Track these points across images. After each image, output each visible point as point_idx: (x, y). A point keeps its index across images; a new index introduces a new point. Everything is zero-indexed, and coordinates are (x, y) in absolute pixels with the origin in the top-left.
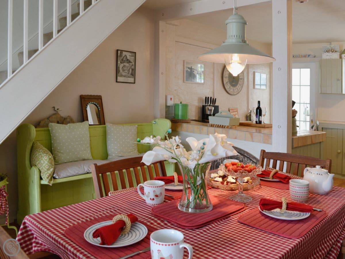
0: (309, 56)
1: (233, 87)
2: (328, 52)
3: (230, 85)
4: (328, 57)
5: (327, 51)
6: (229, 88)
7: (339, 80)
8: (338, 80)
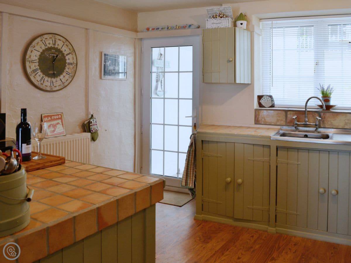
0: (190, 26)
1: (52, 78)
2: (214, 18)
3: (42, 75)
4: (215, 26)
5: (213, 16)
6: (41, 80)
7: (231, 61)
8: (229, 61)
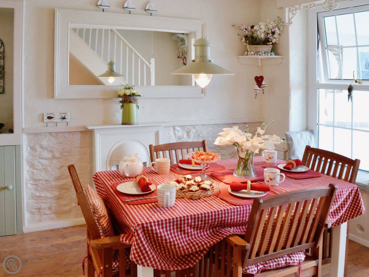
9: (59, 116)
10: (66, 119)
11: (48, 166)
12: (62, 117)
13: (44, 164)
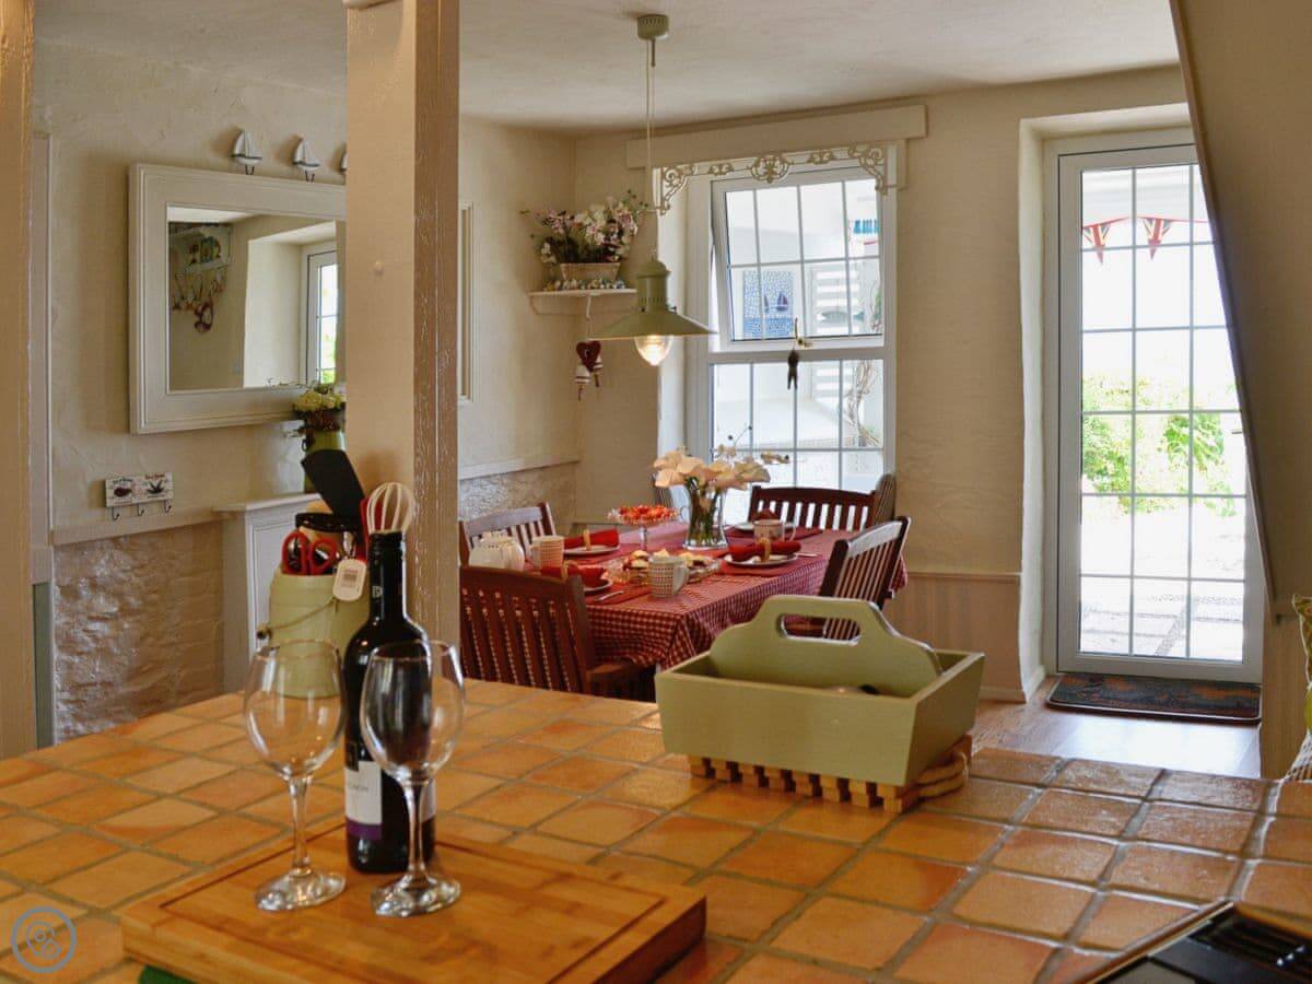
9: (146, 484)
10: (162, 493)
11: (110, 641)
12: (152, 486)
13: (99, 635)
